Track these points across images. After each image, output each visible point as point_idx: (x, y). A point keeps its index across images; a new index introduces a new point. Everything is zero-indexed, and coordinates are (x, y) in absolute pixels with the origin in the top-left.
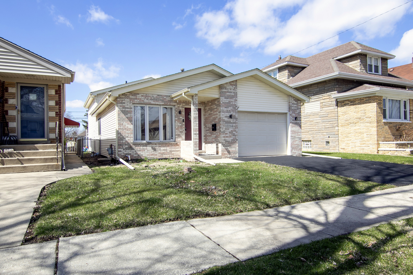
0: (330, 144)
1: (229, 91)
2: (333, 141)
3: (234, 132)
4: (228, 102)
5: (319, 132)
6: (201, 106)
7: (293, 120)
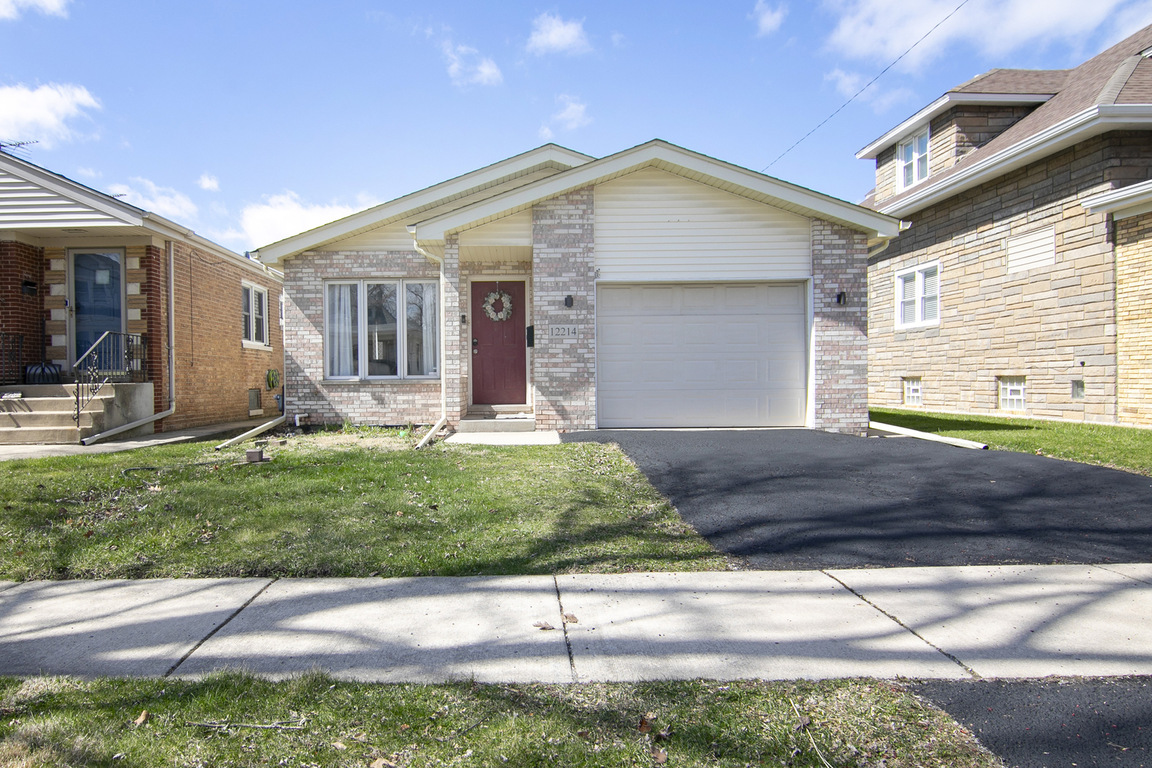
0: (1087, 391)
1: (565, 222)
2: (1097, 380)
3: (580, 351)
4: (560, 256)
5: (1051, 344)
6: (519, 274)
7: (829, 305)
